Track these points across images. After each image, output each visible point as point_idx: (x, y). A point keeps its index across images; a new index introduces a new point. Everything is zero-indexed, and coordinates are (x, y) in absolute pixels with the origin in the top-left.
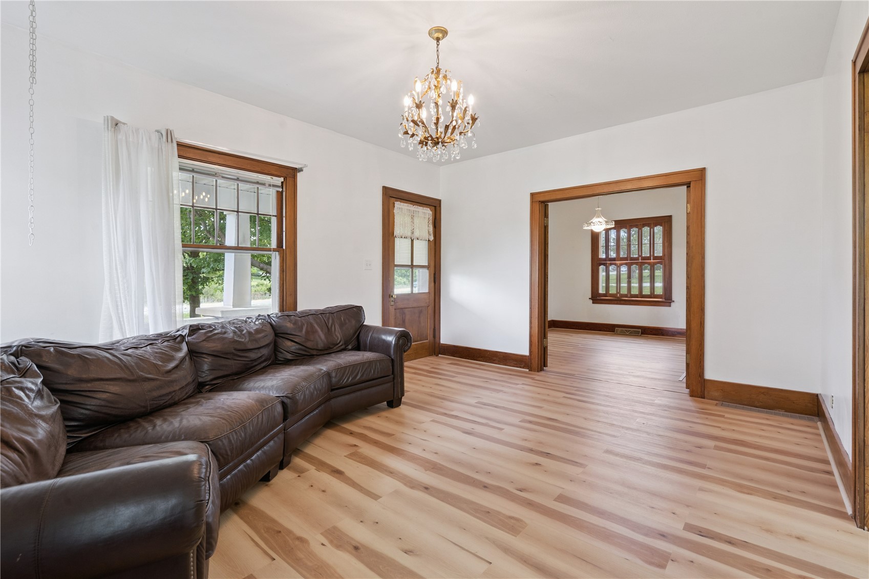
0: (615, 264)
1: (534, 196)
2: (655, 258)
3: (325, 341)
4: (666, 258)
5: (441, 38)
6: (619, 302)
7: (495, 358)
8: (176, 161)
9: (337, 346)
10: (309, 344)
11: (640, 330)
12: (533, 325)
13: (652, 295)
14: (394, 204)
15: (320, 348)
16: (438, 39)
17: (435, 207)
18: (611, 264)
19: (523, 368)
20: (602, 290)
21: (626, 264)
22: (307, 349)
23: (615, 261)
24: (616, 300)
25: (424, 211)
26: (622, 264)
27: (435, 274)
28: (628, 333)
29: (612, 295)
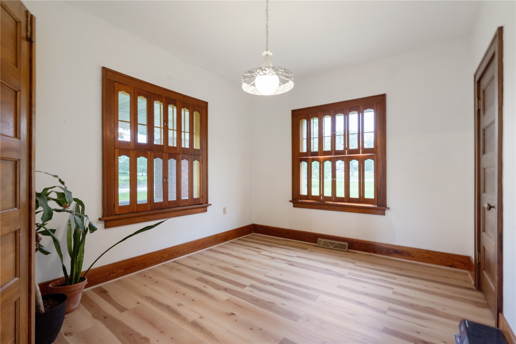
0: (318, 160)
2: (366, 151)
4: (379, 151)
6: (322, 206)
11: (347, 244)
13: (362, 199)
18: (313, 160)
20: (304, 191)
21: (330, 159)
23: (317, 156)
24: (318, 204)
26: (325, 160)
28: (331, 247)
29: (315, 198)
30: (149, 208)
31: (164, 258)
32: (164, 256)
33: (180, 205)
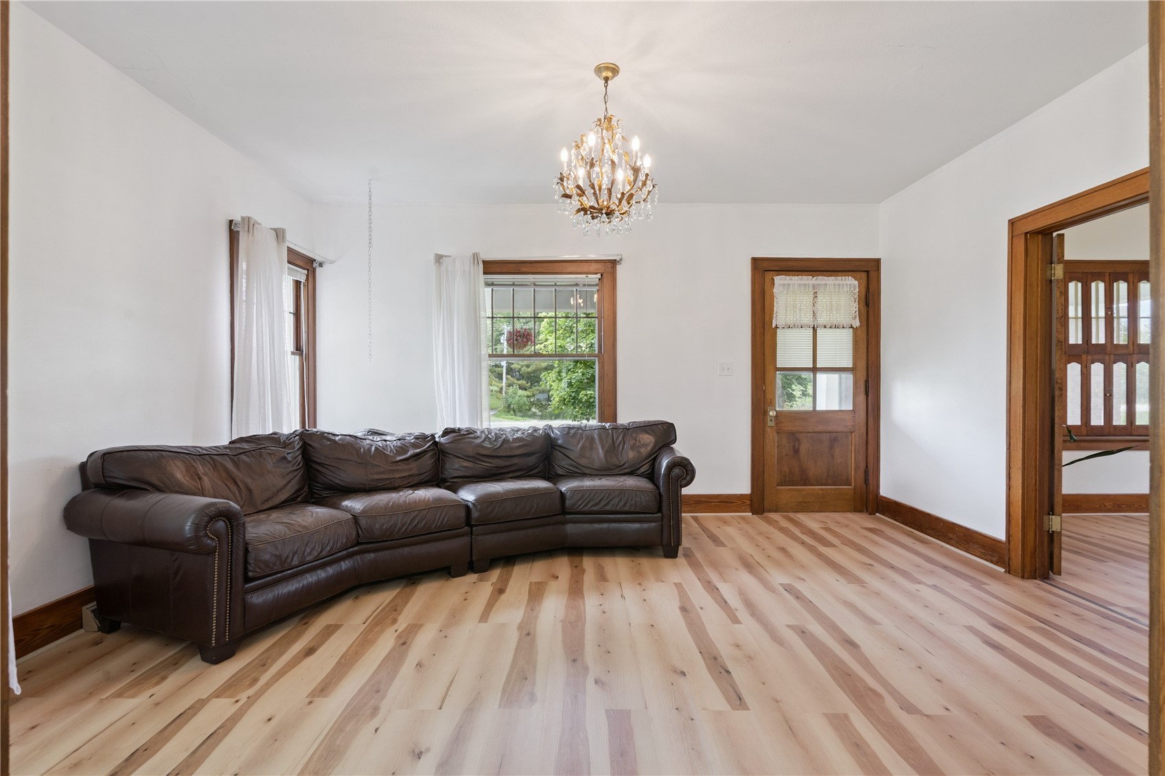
1: (1014, 224)
3: (604, 459)
5: (610, 78)
7: (951, 535)
8: (482, 278)
9: (621, 468)
10: (583, 461)
12: (1013, 483)
14: (773, 280)
15: (595, 468)
16: (606, 79)
17: (868, 272)
19: (996, 564)
22: (579, 466)
25: (837, 282)
27: (867, 382)
30: (1084, 432)
31: (1105, 506)
32: (1106, 504)
33: (1133, 432)
